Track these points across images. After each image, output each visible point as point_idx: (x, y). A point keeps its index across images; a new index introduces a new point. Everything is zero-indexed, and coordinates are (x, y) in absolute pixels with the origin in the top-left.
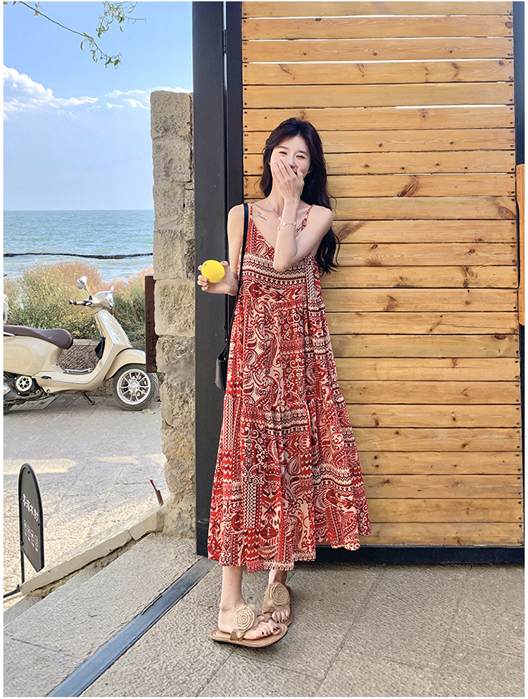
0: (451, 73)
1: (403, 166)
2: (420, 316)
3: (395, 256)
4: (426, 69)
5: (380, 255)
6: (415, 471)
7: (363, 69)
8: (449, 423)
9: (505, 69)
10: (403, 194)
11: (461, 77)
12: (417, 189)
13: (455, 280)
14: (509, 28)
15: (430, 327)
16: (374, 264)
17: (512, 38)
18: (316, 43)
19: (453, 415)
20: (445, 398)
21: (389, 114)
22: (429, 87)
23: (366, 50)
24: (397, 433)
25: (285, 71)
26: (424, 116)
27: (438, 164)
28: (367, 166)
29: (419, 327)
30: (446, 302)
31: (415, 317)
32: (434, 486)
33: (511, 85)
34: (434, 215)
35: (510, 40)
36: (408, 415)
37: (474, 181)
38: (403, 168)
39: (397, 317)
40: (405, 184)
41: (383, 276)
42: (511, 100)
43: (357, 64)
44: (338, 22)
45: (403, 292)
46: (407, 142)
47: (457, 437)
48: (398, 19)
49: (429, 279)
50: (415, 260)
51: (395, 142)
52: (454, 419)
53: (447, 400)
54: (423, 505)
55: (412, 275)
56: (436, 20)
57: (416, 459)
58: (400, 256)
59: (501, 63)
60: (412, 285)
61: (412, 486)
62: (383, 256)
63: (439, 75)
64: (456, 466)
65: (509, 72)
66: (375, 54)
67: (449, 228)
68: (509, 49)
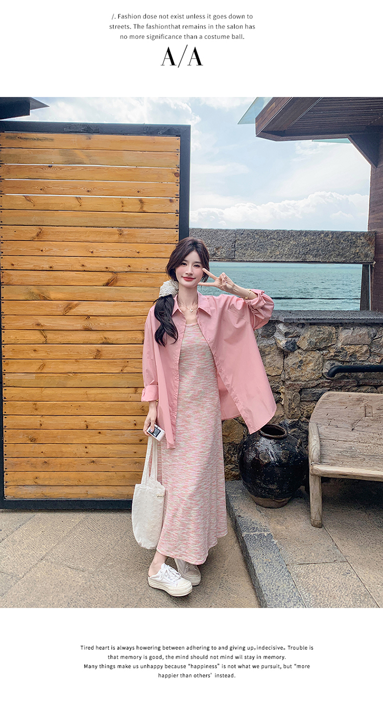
0: (138, 206)
1: (107, 266)
2: (116, 362)
3: (101, 324)
4: (123, 203)
5: (92, 324)
6: (110, 455)
7: (81, 201)
8: (133, 427)
9: (173, 205)
10: (107, 284)
11: (145, 209)
12: (116, 281)
13: (137, 339)
14: (177, 177)
15: (121, 368)
16: (87, 329)
17: (179, 184)
18: (49, 182)
19: (135, 422)
20: (130, 412)
21: (98, 232)
22: (125, 215)
23: (83, 188)
24: (100, 433)
25: (28, 200)
26: (120, 234)
27: (129, 266)
28: (83, 266)
29: (115, 369)
30: (131, 353)
31: (112, 362)
32: (122, 465)
33: (177, 216)
34: (126, 299)
35: (178, 185)
36: (106, 422)
37: (153, 278)
38: (107, 268)
39: (102, 362)
40: (109, 278)
41: (93, 336)
42: (177, 226)
43: (77, 197)
44: (63, 168)
45: (106, 347)
46: (110, 251)
47: (137, 435)
48: (104, 168)
49: (122, 339)
50: (113, 327)
51: (102, 250)
52: (135, 425)
53: (131, 413)
54: (115, 475)
55: (111, 336)
56: (130, 170)
57: (111, 448)
58: (104, 324)
59: (171, 201)
60: (112, 343)
61: (109, 464)
62: (93, 324)
63: (130, 207)
64: (135, 452)
65: (176, 206)
66: (88, 191)
67: (136, 307)
68: (176, 191)
